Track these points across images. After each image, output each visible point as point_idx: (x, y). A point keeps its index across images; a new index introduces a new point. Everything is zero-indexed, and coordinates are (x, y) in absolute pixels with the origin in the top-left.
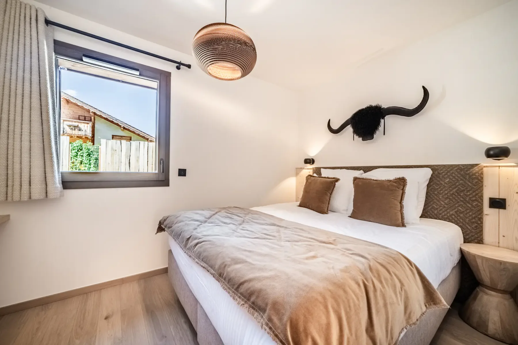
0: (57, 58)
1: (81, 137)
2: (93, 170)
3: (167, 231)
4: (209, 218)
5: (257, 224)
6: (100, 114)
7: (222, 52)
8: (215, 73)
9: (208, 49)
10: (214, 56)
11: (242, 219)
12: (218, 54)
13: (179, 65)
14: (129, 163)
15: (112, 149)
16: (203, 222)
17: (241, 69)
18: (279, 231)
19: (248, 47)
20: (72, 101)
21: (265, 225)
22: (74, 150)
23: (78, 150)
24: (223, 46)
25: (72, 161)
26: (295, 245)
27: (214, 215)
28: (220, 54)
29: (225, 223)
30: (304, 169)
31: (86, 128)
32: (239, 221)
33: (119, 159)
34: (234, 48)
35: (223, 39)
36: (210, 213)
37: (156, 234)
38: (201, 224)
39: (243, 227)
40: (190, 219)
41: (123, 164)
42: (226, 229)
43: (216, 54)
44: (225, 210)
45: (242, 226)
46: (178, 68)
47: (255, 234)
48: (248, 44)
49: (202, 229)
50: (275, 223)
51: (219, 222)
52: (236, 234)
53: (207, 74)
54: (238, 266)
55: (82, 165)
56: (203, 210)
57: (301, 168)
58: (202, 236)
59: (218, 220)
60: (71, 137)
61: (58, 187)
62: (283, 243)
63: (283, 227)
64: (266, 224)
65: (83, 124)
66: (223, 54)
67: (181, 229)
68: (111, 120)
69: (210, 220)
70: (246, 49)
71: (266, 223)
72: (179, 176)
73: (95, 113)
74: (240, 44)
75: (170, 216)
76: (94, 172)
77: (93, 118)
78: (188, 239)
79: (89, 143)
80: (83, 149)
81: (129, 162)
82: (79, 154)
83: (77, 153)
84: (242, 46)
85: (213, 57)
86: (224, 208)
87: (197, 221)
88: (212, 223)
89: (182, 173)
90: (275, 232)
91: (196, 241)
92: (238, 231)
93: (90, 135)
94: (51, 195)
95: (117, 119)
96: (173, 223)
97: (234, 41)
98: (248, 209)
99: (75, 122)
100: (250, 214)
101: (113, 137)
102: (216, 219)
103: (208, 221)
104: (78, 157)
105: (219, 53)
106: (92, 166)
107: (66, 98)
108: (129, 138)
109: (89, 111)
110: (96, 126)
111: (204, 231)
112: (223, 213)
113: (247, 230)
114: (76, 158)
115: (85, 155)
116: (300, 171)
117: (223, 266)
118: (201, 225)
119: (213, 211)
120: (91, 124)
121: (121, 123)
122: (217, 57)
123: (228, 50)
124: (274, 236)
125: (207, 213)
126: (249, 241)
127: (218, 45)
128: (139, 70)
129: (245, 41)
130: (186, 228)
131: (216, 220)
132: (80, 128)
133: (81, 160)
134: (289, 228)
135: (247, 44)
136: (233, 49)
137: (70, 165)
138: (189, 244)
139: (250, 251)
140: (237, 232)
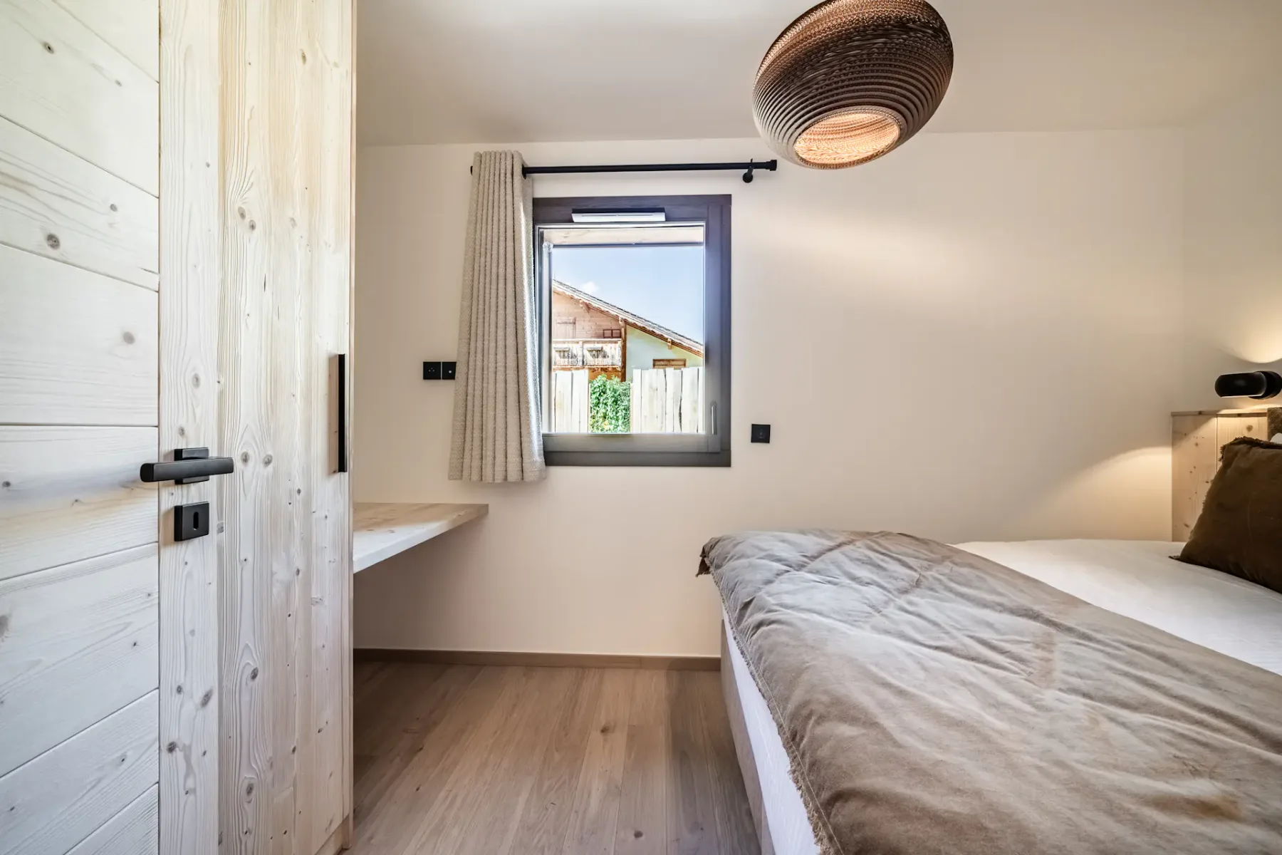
0: (541, 230)
1: (606, 369)
2: (620, 430)
3: (713, 574)
4: (813, 558)
5: (964, 601)
6: (633, 322)
7: (827, 85)
8: (823, 157)
9: (789, 94)
10: (806, 107)
11: (916, 575)
12: (816, 96)
13: (748, 170)
14: (680, 414)
15: (651, 387)
16: (793, 565)
17: (895, 113)
18: (1052, 644)
19: (912, 34)
20: (594, 305)
21: (996, 611)
22: (594, 393)
23: (600, 394)
24: (828, 66)
25: (593, 414)
26: (1112, 719)
27: (831, 550)
28: (821, 94)
29: (854, 578)
30: (1217, 416)
31: (613, 350)
32: (903, 579)
33: (662, 407)
34: (865, 57)
35: (827, 44)
36: (818, 544)
37: (697, 575)
38: (788, 571)
39: (910, 603)
40: (763, 554)
41: (669, 416)
42: (851, 598)
43: (812, 98)
44: (870, 540)
45: (911, 597)
46: (748, 178)
47: (943, 635)
48: (914, 22)
49: (786, 587)
50: (1037, 608)
51: (838, 572)
52: (878, 619)
53: (796, 163)
54: (846, 730)
55: (607, 422)
56: (803, 532)
57: (1200, 413)
58: (777, 605)
59: (839, 567)
60: (593, 370)
61: (536, 462)
62: (1050, 696)
63: (1069, 630)
64: (1000, 608)
65: (610, 345)
66: (831, 90)
67: (737, 576)
68: (651, 329)
69: (816, 564)
70: (906, 43)
71: (1000, 604)
72: (752, 441)
73: (626, 322)
74: (886, 34)
75: (724, 540)
76: (624, 433)
77: (623, 330)
78: (747, 605)
79: (617, 380)
80: (608, 391)
81: (678, 411)
82: (601, 401)
83: (599, 400)
84: (890, 39)
85: (802, 109)
86: (868, 535)
87: (779, 560)
88: (817, 572)
89: (761, 434)
90: (1029, 646)
91: (760, 616)
92: (885, 611)
93: (619, 364)
94: (529, 476)
95: (661, 327)
96: (726, 557)
97: (863, 34)
98: (943, 546)
99: (598, 342)
100: (947, 563)
101: (656, 363)
102: (833, 563)
103: (809, 566)
104: (600, 405)
105: (820, 90)
106: (620, 422)
107: (586, 301)
108: (682, 363)
109: (616, 318)
110: (628, 345)
111: (787, 593)
112: (860, 550)
113: (920, 616)
114: (597, 408)
115: (610, 401)
116: (1197, 426)
117: (805, 712)
118: (787, 574)
119: (830, 538)
120: (620, 343)
121: (667, 334)
122: (815, 105)
123: (844, 71)
124: (1020, 660)
125: (811, 543)
126: (910, 655)
127: (814, 69)
128: (666, 210)
129: (901, 19)
130: (748, 576)
131: (832, 567)
132: (605, 352)
133: (604, 411)
134: (1098, 642)
135: (910, 25)
136: (861, 61)
137: (589, 422)
138: (745, 619)
139: (901, 693)
140: (883, 615)
